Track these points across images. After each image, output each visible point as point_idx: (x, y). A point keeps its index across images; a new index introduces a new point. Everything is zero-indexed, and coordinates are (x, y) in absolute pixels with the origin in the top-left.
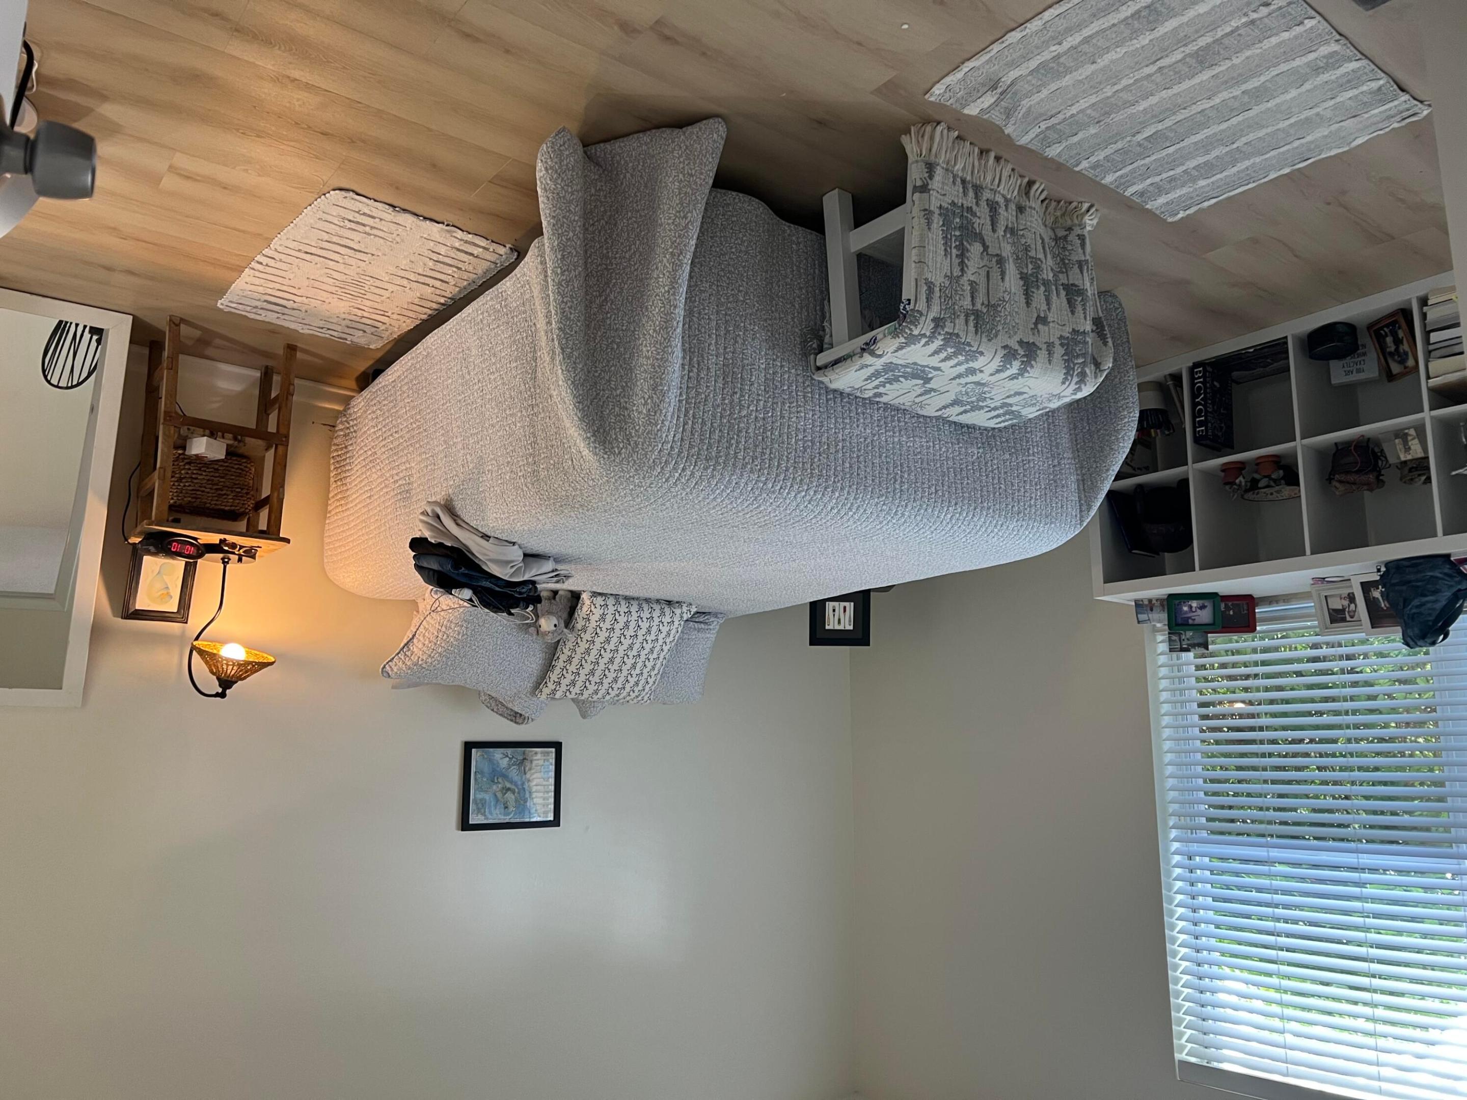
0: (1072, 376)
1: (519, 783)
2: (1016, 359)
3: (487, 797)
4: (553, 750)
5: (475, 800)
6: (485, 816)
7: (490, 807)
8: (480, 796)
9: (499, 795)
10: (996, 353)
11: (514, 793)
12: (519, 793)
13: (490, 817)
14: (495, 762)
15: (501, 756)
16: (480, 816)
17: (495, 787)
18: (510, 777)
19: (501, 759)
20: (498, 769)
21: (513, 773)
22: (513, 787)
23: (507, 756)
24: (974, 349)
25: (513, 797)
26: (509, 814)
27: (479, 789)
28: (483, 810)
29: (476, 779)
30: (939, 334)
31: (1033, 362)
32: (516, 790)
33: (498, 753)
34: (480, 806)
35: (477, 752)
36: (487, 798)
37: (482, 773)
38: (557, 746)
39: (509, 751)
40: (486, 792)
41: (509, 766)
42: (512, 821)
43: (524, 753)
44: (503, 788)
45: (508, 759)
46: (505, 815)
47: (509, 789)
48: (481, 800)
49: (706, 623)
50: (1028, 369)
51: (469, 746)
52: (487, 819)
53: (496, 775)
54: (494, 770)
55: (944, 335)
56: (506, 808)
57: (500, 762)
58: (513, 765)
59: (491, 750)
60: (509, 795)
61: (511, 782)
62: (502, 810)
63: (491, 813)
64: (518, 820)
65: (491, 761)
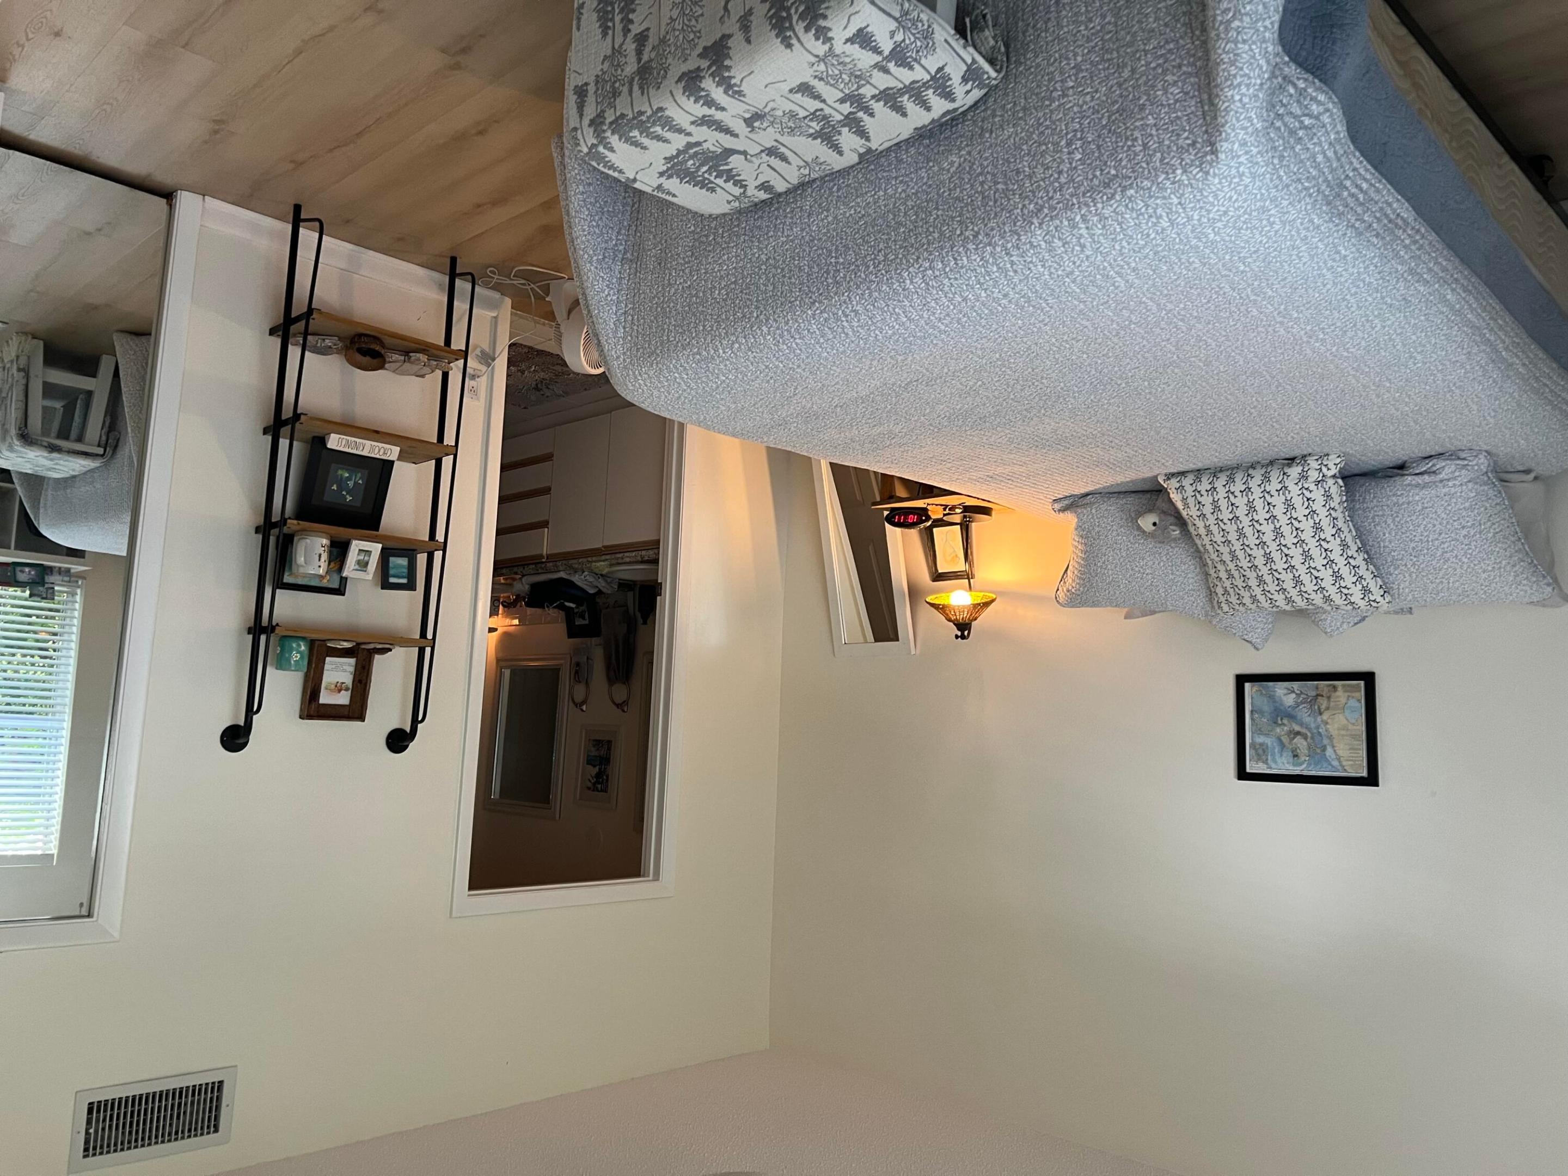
0: (791, 28)
1: (1313, 726)
2: (701, 78)
3: (1268, 741)
4: (1362, 683)
5: (1253, 745)
6: (1267, 764)
7: (1273, 754)
8: (1260, 739)
9: (1285, 739)
10: (672, 95)
11: (1306, 738)
12: (1312, 738)
13: (1273, 766)
14: (1277, 699)
15: (1286, 691)
16: (1260, 764)
17: (1278, 730)
18: (1299, 718)
19: (1285, 695)
20: (1282, 708)
21: (1303, 713)
22: (1304, 731)
23: (1293, 692)
24: (649, 113)
25: (1305, 743)
26: (1301, 764)
27: (1258, 731)
28: (1264, 757)
29: (1252, 719)
30: (604, 131)
31: (727, 63)
32: (1309, 734)
33: (1280, 689)
34: (1260, 752)
35: (1252, 687)
36: (1269, 744)
37: (1261, 712)
38: (1368, 678)
39: (1296, 685)
40: (1267, 735)
41: (1298, 705)
42: (1305, 773)
43: (1317, 688)
44: (1290, 732)
45: (1293, 695)
46: (1294, 765)
47: (1298, 733)
48: (1261, 745)
49: (1434, 472)
50: (726, 74)
51: (1241, 680)
52: (1271, 768)
53: (1280, 714)
54: (1276, 709)
55: (609, 127)
56: (1295, 756)
57: (1284, 698)
58: (1302, 703)
59: (1271, 684)
60: (1299, 741)
61: (1301, 724)
62: (1291, 760)
63: (1275, 762)
64: (1313, 773)
65: (1271, 697)
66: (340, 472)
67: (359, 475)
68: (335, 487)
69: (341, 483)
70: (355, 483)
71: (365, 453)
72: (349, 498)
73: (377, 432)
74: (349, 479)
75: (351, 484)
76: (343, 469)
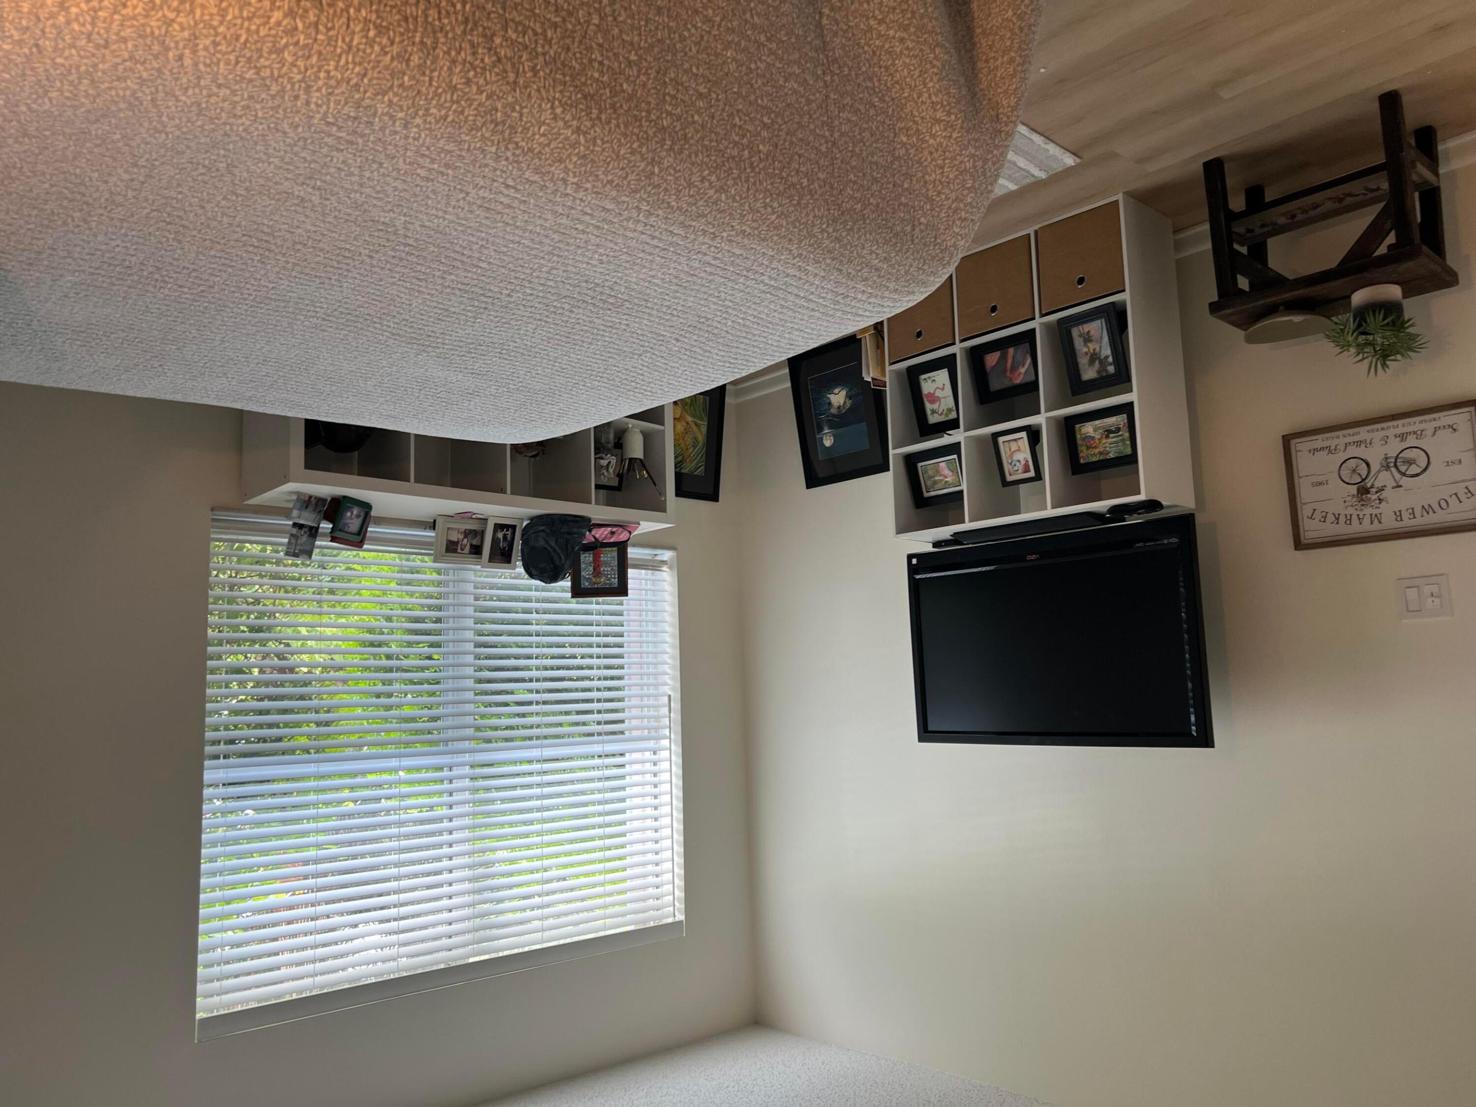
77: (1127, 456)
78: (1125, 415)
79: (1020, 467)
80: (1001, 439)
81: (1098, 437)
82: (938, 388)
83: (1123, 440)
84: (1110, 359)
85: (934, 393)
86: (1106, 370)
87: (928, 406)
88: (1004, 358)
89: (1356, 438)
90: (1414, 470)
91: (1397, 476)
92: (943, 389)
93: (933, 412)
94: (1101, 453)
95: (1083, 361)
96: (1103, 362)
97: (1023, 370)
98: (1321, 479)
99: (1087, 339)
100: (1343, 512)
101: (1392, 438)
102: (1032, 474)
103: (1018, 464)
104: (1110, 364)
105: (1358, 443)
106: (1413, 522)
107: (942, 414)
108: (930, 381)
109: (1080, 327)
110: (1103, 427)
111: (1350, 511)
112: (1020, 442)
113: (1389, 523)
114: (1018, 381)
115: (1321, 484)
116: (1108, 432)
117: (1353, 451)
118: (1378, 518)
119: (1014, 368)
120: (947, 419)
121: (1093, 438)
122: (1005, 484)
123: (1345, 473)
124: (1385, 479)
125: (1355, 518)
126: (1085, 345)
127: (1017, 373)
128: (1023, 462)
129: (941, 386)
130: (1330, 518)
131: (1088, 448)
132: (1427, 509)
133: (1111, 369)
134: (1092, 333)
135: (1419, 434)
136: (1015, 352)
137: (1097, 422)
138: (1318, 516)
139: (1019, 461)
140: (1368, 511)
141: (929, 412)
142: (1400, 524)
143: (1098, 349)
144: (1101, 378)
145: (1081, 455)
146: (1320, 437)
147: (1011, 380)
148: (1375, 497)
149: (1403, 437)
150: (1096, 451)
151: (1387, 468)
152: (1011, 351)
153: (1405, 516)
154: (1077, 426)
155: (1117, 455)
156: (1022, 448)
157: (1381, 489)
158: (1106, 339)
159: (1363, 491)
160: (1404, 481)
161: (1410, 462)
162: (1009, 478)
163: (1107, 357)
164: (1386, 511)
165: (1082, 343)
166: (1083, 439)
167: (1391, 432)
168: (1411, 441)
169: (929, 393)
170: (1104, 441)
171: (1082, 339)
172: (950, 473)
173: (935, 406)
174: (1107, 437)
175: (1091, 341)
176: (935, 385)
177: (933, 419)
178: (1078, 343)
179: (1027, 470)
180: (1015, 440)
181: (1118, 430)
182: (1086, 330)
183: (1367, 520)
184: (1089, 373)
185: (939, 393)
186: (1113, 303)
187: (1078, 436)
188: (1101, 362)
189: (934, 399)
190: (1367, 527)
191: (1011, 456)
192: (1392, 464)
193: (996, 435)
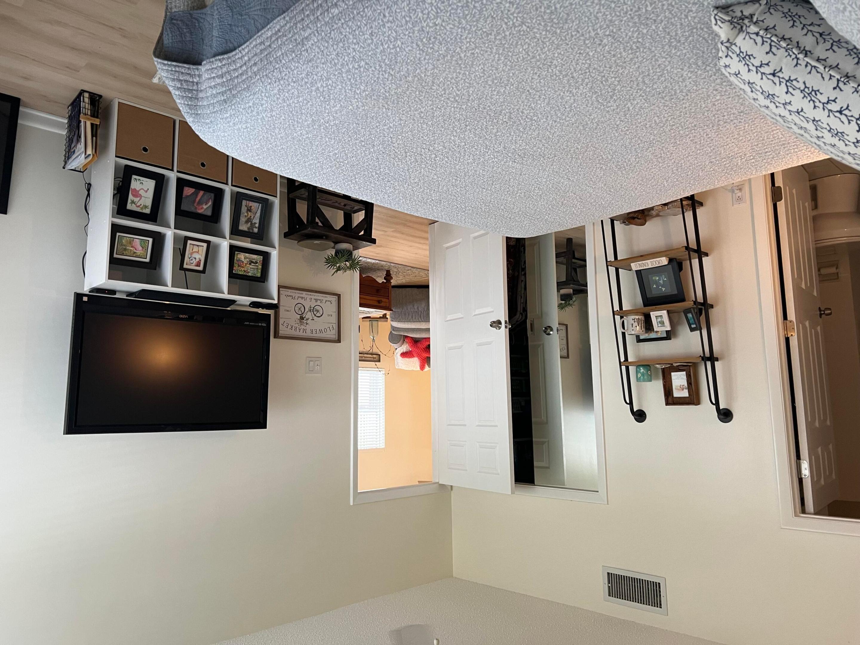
66: (654, 278)
67: (663, 276)
68: (655, 286)
69: (657, 283)
70: (663, 281)
71: (650, 266)
72: (664, 289)
73: (642, 256)
74: (659, 280)
75: (661, 282)
76: (654, 276)
77: (257, 277)
78: (262, 257)
79: (195, 262)
80: (189, 242)
81: (245, 262)
82: (143, 189)
83: (257, 269)
84: (257, 225)
85: (139, 191)
86: (253, 230)
87: (131, 197)
88: (195, 194)
89: (302, 296)
90: (318, 315)
91: (313, 316)
92: (146, 192)
93: (133, 202)
94: (245, 271)
95: (243, 219)
96: (253, 225)
97: (205, 207)
98: (288, 309)
99: (249, 210)
100: (294, 325)
101: (313, 300)
102: (201, 268)
103: (194, 260)
104: (256, 228)
105: (302, 298)
106: (316, 335)
107: (138, 206)
108: (138, 182)
109: (248, 202)
110: (249, 258)
111: (297, 325)
112: (200, 248)
113: (308, 334)
114: (200, 211)
115: (288, 311)
116: (251, 262)
117: (300, 301)
118: (304, 330)
119: (200, 203)
120: (141, 211)
121: (243, 262)
122: (182, 268)
123: (297, 309)
124: (309, 315)
125: (298, 328)
126: (247, 212)
127: (201, 207)
128: (197, 260)
129: (146, 189)
130: (290, 327)
131: (239, 266)
132: (321, 331)
133: (256, 230)
134: (252, 208)
135: (321, 301)
136: (204, 194)
137: (247, 255)
138: (285, 325)
139: (195, 258)
140: (302, 327)
141: (129, 201)
142: (312, 335)
143: (252, 217)
144: (249, 232)
145: (234, 268)
146: (290, 290)
147: (196, 208)
148: (305, 322)
149: (316, 300)
150: (243, 269)
151: (310, 311)
152: (201, 193)
153: (314, 332)
154: (236, 252)
155: (252, 275)
156: (200, 252)
157: (307, 320)
158: (258, 214)
159: (302, 318)
160: (315, 318)
161: (318, 311)
162: (185, 266)
163: (255, 223)
164: (308, 328)
165: (246, 210)
166: (237, 261)
167: (313, 297)
168: (318, 303)
169: (135, 189)
170: (248, 266)
171: (246, 208)
172: (141, 248)
173: (136, 200)
174: (250, 264)
175: (250, 211)
176: (141, 186)
177: (130, 207)
178: (244, 209)
179: (198, 265)
180: (198, 246)
181: (256, 263)
182: (250, 205)
183: (302, 331)
184: (243, 227)
185: (142, 192)
186: (268, 199)
187: (235, 258)
188: (251, 224)
189: (137, 194)
190: (301, 334)
191: (192, 254)
192: (312, 310)
193: (187, 238)
